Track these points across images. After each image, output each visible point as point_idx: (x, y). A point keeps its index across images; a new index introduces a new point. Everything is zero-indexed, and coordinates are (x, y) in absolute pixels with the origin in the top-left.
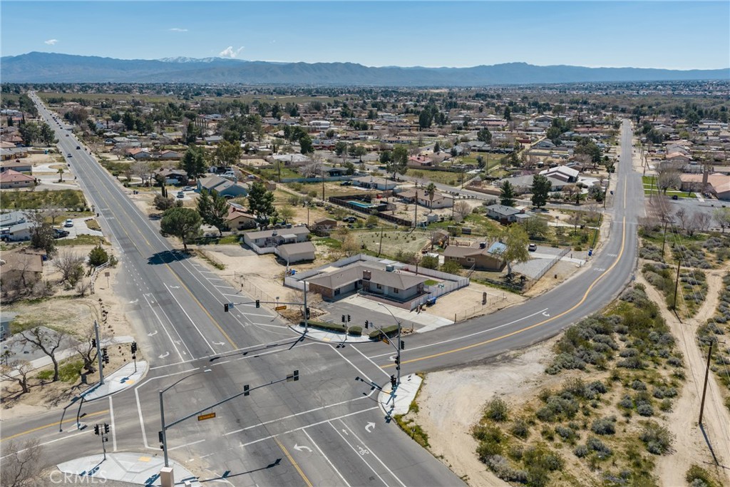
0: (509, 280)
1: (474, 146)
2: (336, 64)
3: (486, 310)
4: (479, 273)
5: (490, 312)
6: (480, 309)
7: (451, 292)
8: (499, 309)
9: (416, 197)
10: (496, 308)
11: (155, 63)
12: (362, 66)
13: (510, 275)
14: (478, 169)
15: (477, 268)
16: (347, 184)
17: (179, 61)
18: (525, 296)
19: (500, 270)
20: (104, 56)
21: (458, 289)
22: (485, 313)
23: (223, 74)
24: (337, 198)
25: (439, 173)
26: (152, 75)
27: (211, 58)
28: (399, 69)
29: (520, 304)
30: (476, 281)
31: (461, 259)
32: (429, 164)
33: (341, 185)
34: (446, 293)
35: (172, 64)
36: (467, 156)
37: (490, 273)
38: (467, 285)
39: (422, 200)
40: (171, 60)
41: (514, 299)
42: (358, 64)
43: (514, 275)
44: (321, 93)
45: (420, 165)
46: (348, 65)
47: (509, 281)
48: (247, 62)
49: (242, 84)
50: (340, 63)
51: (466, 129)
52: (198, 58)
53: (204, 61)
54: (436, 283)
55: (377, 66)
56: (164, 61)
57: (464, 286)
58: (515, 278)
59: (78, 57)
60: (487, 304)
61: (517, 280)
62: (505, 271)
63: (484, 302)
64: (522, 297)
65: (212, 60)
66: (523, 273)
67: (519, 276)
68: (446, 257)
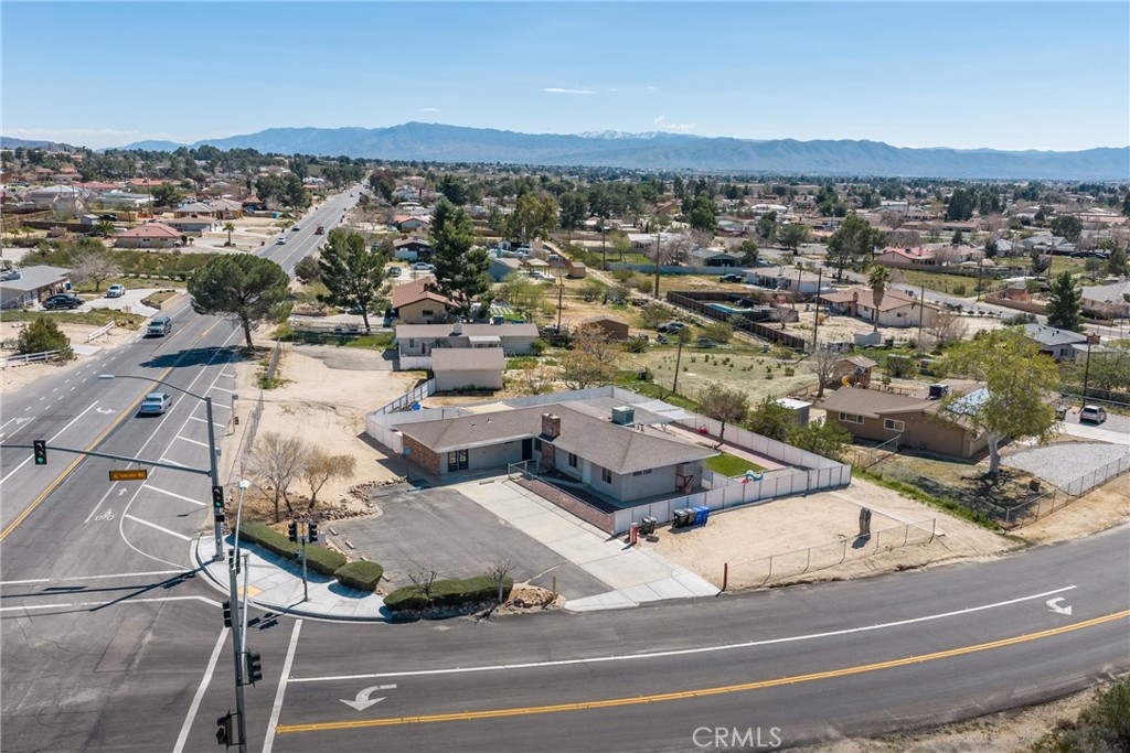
0: (989, 487)
1: (1041, 244)
2: (844, 142)
3: (856, 564)
4: (906, 460)
5: (867, 571)
6: (834, 559)
7: (776, 498)
8: (901, 568)
9: (855, 302)
10: (894, 564)
11: (572, 140)
12: (887, 146)
13: (995, 475)
14: (1031, 275)
15: (904, 448)
16: (734, 280)
17: (606, 137)
18: (1014, 538)
19: (973, 460)
20: (502, 129)
21: (807, 492)
22: (846, 575)
23: (667, 156)
24: (686, 294)
25: (943, 277)
26: (566, 156)
27: (652, 133)
28: (952, 151)
29: (982, 560)
30: (879, 478)
31: (868, 419)
32: (928, 262)
33: (721, 281)
34: (760, 500)
35: (596, 140)
36: (1022, 258)
37: (938, 464)
38: (843, 486)
39: (866, 309)
40: (595, 136)
41: (970, 542)
42: (882, 143)
43: (1007, 476)
44: (808, 181)
45: (909, 261)
46: (864, 144)
47: (985, 491)
48: (705, 139)
49: (692, 170)
50: (851, 141)
51: (1040, 226)
52: (634, 133)
53: (643, 137)
54: (757, 468)
55: (913, 147)
56: (585, 136)
57: (831, 488)
58: (1008, 485)
59: (469, 129)
60: (869, 547)
61: (1010, 490)
62: (985, 465)
63: (862, 540)
64: (999, 539)
65: (653, 136)
66: (1040, 473)
67: (1026, 481)
68: (829, 412)
